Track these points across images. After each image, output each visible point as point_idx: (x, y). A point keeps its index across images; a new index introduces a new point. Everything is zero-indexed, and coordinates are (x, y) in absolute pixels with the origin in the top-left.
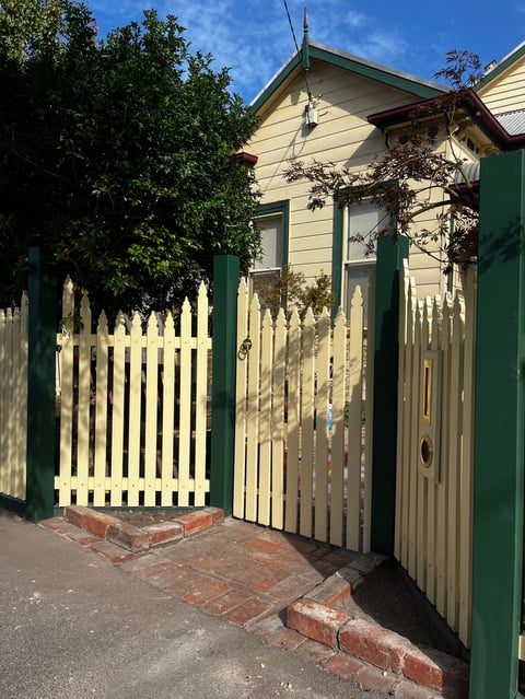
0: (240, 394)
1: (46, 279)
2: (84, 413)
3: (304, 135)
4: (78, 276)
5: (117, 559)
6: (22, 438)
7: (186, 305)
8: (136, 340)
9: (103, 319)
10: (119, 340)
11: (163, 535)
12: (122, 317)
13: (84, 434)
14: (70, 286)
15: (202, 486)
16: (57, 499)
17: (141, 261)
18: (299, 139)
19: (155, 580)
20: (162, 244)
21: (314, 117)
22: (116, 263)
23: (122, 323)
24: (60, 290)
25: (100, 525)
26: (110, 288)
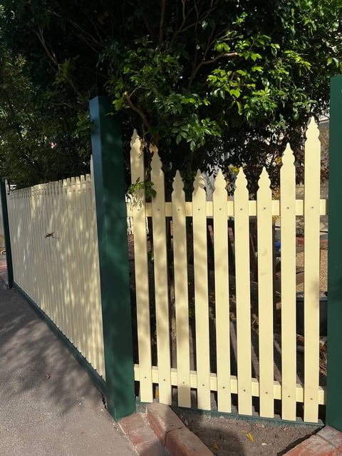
1: (109, 139)
4: (146, 130)
9: (178, 182)
10: (200, 208)
12: (201, 178)
14: (137, 144)
15: (315, 397)
17: (227, 94)
20: (259, 63)
22: (192, 101)
23: (201, 185)
26: (184, 140)
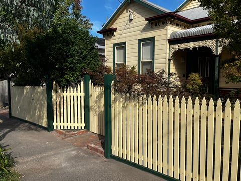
0: (91, 105)
2: (58, 109)
3: (130, 22)
5: (63, 138)
6: (46, 114)
7: (79, 86)
8: (68, 94)
10: (65, 94)
11: (73, 134)
12: (65, 89)
13: (58, 113)
14: (54, 83)
15: (83, 125)
16: (54, 128)
18: (128, 23)
19: (69, 141)
21: (132, 17)
24: (53, 84)
25: (61, 132)
